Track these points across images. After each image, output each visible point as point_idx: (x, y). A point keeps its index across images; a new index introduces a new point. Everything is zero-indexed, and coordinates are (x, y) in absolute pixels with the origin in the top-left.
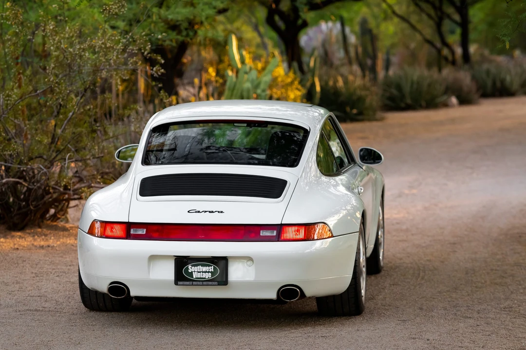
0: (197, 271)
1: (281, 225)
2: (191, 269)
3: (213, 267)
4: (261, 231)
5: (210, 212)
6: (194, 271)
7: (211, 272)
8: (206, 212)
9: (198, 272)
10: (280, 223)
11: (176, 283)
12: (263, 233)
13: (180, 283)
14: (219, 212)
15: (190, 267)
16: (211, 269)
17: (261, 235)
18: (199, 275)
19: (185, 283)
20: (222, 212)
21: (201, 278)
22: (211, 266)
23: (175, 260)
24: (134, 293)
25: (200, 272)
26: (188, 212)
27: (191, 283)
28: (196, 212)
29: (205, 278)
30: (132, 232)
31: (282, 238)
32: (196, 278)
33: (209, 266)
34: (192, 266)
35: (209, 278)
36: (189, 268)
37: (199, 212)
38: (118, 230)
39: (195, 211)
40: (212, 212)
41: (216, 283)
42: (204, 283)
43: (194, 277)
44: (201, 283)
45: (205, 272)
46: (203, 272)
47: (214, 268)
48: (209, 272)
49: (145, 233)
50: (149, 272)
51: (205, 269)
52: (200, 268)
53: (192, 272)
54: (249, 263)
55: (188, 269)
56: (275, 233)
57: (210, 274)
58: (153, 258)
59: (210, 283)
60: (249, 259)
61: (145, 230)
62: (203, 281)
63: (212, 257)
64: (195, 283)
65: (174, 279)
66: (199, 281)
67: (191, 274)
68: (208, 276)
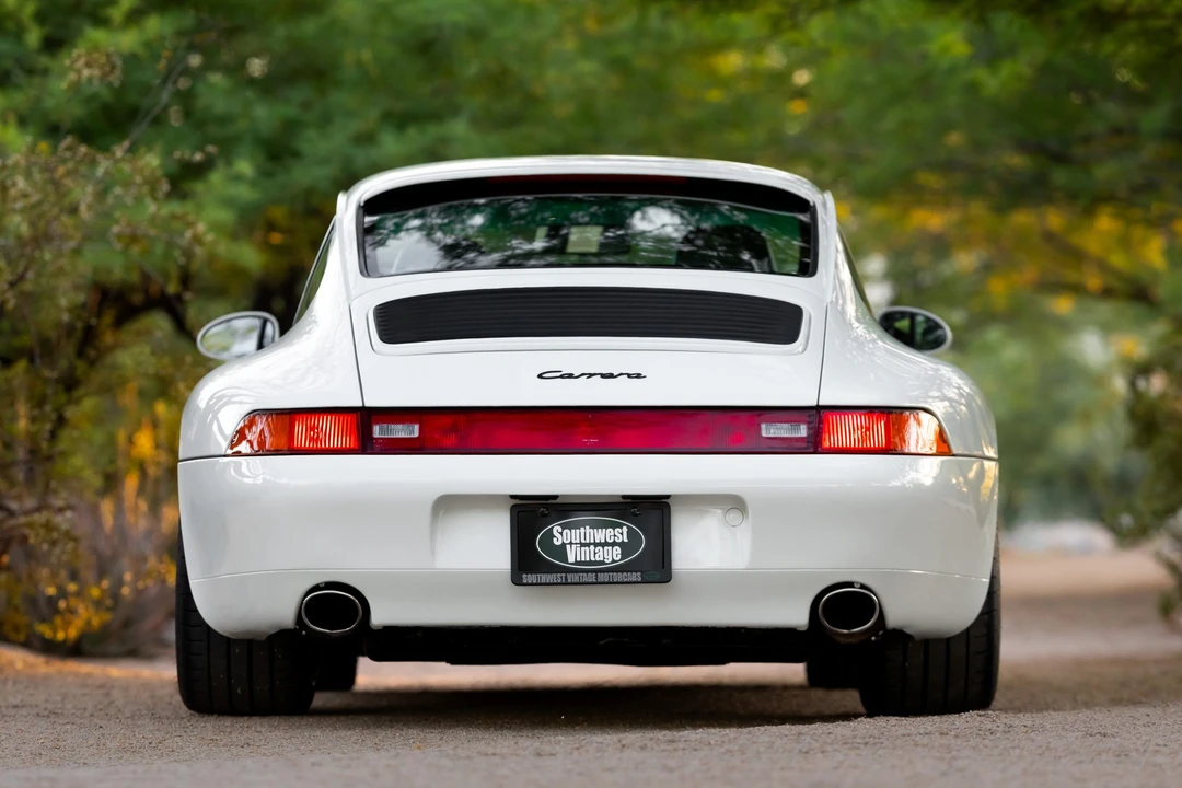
0: (579, 542)
1: (818, 408)
2: (560, 535)
3: (625, 529)
4: (763, 426)
5: (603, 376)
6: (571, 543)
7: (621, 545)
8: (591, 375)
9: (582, 545)
10: (814, 403)
11: (516, 580)
12: (769, 431)
13: (527, 578)
14: (629, 376)
15: (556, 529)
16: (621, 534)
17: (764, 434)
18: (586, 554)
19: (544, 578)
20: (639, 376)
21: (590, 563)
22: (621, 526)
23: (513, 508)
24: (380, 617)
25: (588, 545)
26: (540, 376)
27: (558, 577)
28: (562, 377)
29: (603, 563)
30: (377, 431)
31: (826, 444)
32: (576, 563)
33: (614, 526)
34: (564, 527)
35: (613, 561)
36: (555, 533)
37: (571, 376)
38: (331, 431)
39: (559, 374)
40: (611, 376)
41: (635, 577)
42: (603, 577)
43: (571, 559)
44: (591, 578)
45: (604, 544)
46: (596, 545)
47: (630, 531)
48: (614, 544)
49: (416, 434)
50: (433, 551)
51: (601, 535)
52: (588, 534)
53: (564, 545)
54: (734, 516)
55: (550, 535)
56: (803, 431)
57: (617, 550)
58: (449, 504)
59: (618, 577)
60: (734, 503)
61: (417, 426)
62: (596, 571)
63: (624, 497)
64: (571, 577)
65: (509, 567)
66: (587, 571)
67: (561, 551)
68: (613, 555)
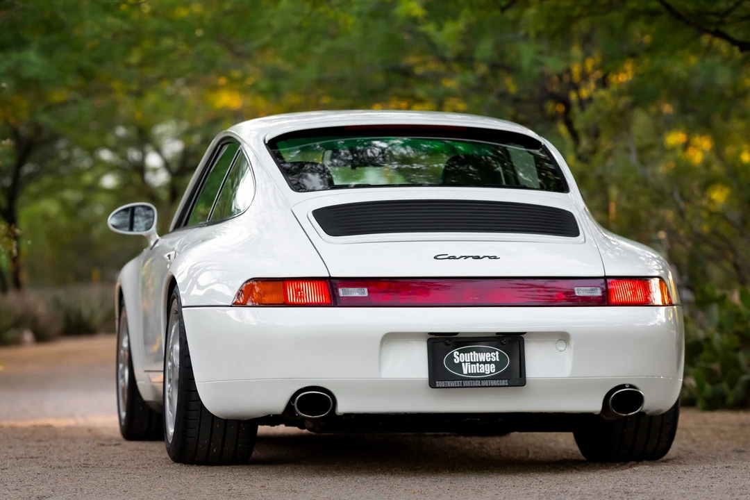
0: (470, 361)
1: (606, 278)
2: (458, 357)
3: (497, 353)
4: (576, 288)
5: (474, 257)
6: (465, 362)
7: (495, 363)
8: (466, 257)
9: (472, 363)
10: (602, 275)
11: (432, 383)
12: (579, 292)
13: (438, 384)
14: (490, 257)
15: (456, 353)
16: (495, 356)
17: (577, 294)
18: (474, 369)
19: (449, 383)
20: (495, 258)
21: (477, 374)
22: (495, 351)
23: (429, 341)
25: (475, 363)
26: (435, 258)
27: (458, 383)
28: (449, 258)
29: (484, 374)
30: (342, 292)
31: (614, 300)
32: (468, 374)
33: (491, 351)
34: (460, 352)
35: (491, 373)
36: (455, 356)
37: (454, 258)
38: (311, 292)
39: (447, 257)
40: (478, 258)
41: (504, 382)
42: (485, 383)
43: (465, 372)
44: (477, 383)
45: (484, 363)
46: (480, 363)
47: (500, 354)
48: (491, 362)
49: (366, 295)
50: (380, 367)
51: (483, 357)
52: (474, 356)
53: (460, 363)
54: (562, 346)
55: (452, 357)
56: (598, 293)
57: (493, 366)
58: (391, 337)
59: (494, 383)
60: (562, 337)
61: (366, 290)
62: (481, 379)
63: (498, 333)
64: (466, 383)
65: (427, 377)
66: (475, 379)
67: (459, 367)
68: (490, 369)
